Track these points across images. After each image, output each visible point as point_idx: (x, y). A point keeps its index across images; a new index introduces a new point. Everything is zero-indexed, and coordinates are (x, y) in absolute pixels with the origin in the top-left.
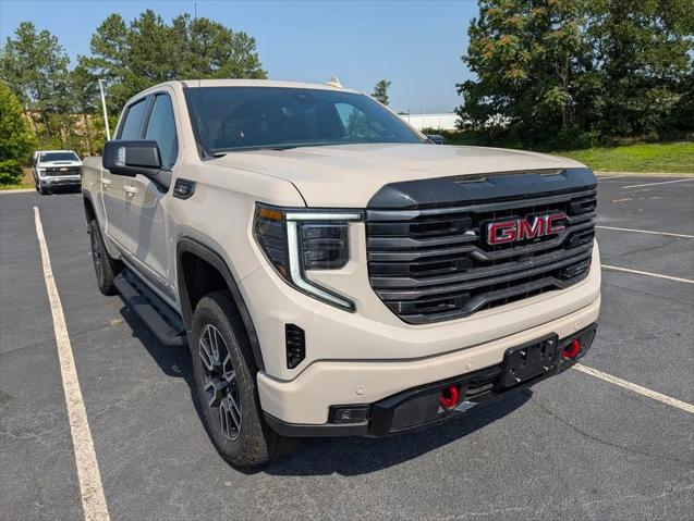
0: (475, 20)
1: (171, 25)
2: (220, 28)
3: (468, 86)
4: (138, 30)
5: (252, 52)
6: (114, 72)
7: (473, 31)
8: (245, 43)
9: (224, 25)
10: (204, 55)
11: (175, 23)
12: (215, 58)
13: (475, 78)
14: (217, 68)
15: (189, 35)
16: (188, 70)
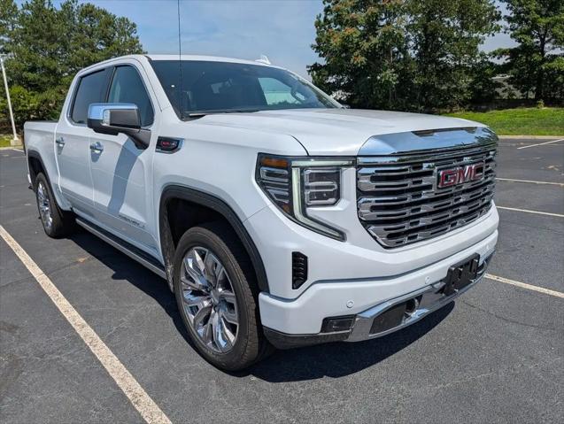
0: (320, 15)
1: (60, 9)
2: (104, 13)
3: (315, 67)
4: (29, 12)
5: (133, 35)
6: (7, 48)
7: (318, 24)
8: (126, 27)
9: (109, 11)
10: (90, 36)
11: (63, 7)
12: (100, 39)
13: (323, 62)
14: (102, 47)
15: (76, 18)
16: (77, 49)
